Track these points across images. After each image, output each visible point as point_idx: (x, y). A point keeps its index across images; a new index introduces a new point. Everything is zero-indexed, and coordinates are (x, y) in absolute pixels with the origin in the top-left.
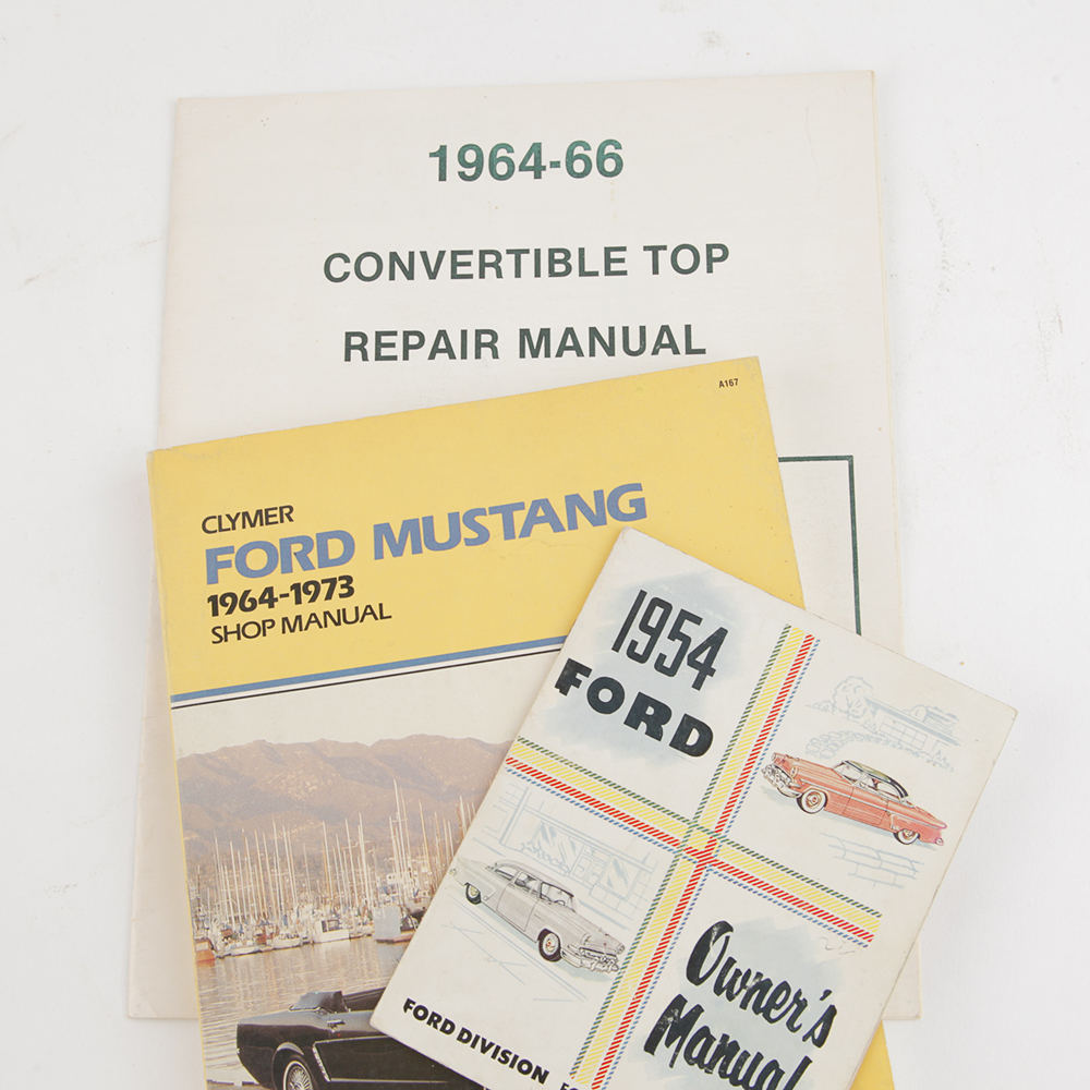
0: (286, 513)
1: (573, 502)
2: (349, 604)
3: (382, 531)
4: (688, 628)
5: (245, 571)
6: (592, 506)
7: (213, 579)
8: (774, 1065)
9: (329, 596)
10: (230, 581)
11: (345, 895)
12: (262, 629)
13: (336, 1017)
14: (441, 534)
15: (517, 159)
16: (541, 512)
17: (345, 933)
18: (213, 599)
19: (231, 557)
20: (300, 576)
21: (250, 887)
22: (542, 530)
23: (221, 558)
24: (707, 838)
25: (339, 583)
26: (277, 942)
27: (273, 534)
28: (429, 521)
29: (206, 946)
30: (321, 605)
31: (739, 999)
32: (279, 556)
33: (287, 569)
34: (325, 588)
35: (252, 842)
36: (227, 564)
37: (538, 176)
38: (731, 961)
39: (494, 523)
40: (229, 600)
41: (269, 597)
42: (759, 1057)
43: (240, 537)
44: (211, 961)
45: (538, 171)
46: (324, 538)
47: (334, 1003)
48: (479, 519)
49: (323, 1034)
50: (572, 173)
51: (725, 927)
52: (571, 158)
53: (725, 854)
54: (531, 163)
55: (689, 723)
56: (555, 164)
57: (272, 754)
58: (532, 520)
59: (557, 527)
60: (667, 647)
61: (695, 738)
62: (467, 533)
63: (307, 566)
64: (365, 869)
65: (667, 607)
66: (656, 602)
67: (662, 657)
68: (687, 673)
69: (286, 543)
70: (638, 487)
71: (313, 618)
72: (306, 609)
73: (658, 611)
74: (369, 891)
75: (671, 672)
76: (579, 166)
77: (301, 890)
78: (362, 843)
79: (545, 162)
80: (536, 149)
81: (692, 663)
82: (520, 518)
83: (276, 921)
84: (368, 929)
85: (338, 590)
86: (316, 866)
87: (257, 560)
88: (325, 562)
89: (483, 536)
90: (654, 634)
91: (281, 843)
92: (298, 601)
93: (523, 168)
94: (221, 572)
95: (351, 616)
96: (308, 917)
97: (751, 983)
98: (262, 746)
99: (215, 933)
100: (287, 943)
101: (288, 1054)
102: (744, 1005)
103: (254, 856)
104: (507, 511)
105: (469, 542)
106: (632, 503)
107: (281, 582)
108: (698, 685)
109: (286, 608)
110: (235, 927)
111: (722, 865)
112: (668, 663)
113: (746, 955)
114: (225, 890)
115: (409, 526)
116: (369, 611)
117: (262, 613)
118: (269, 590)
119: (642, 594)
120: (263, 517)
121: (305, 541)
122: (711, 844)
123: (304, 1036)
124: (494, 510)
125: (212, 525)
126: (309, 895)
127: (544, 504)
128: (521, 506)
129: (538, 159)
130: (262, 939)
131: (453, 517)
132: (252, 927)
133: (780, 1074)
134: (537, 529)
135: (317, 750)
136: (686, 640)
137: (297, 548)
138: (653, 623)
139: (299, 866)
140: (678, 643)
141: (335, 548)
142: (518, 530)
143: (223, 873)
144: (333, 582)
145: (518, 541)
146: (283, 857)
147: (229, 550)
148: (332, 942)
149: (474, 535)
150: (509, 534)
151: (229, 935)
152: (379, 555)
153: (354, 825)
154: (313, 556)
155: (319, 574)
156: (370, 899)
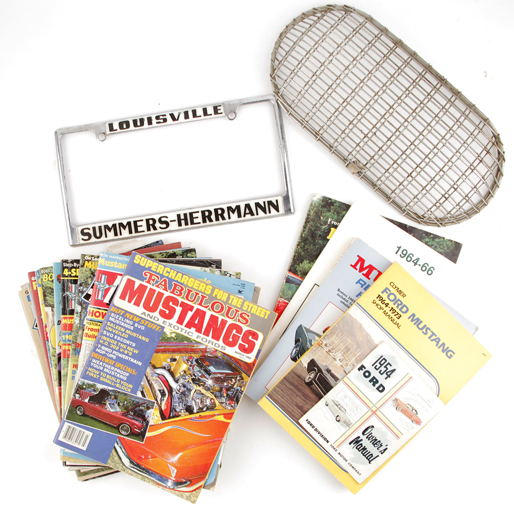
0: (404, 296)
1: (443, 344)
2: (396, 320)
3: (414, 315)
4: (388, 366)
5: (388, 297)
6: (445, 348)
7: (383, 292)
8: (372, 454)
9: (395, 315)
10: (385, 296)
11: (347, 359)
12: (381, 308)
13: (327, 373)
14: (421, 326)
15: (413, 259)
16: (437, 340)
17: (341, 364)
18: (379, 295)
19: (389, 293)
20: (395, 307)
21: (336, 342)
22: (434, 343)
23: (387, 291)
24: (376, 409)
25: (399, 315)
26: (331, 354)
27: (399, 296)
28: (421, 322)
29: (321, 343)
30: (392, 315)
31: (370, 441)
32: (396, 301)
33: (394, 304)
34: (396, 313)
35: (344, 336)
36: (387, 293)
37: (415, 265)
38: (371, 433)
39: (429, 333)
40: (381, 298)
41: (387, 305)
42: (370, 452)
43: (394, 291)
44: (319, 345)
45: (416, 264)
46: (405, 306)
47: (329, 371)
48: (428, 330)
49: (322, 373)
50: (422, 269)
51: (373, 427)
52: (423, 266)
53: (378, 413)
54: (415, 262)
55: (381, 385)
56: (419, 265)
57: (361, 328)
58: (435, 340)
59: (437, 345)
60: (383, 369)
61: (381, 389)
62: (424, 330)
63: (397, 307)
64: (354, 359)
65: (386, 361)
66: (384, 359)
67: (381, 371)
68: (385, 375)
69: (399, 300)
70: (454, 353)
71: (389, 316)
72: (390, 313)
73: (384, 361)
74: (351, 362)
75: (382, 374)
76: (424, 268)
77: (342, 351)
78: (358, 355)
79: (418, 263)
80: (418, 259)
81: (387, 374)
82: (434, 337)
83: (334, 351)
84: (345, 367)
85: (397, 316)
86: (348, 350)
87: (392, 297)
88: (400, 310)
89: (426, 334)
90: (381, 365)
91: (347, 341)
92: (390, 311)
93: (413, 262)
94: (385, 293)
95: (394, 322)
96: (339, 356)
97: (373, 439)
98: (361, 325)
99: (324, 342)
100: (332, 356)
101: (315, 370)
102: (371, 442)
103: (342, 338)
104: (433, 334)
105: (423, 332)
106: (451, 355)
107: (391, 305)
108: (386, 379)
109: (387, 309)
110: (328, 345)
111: (377, 415)
112: (382, 372)
113: (375, 433)
114: (333, 338)
115: (418, 319)
116: (398, 324)
117: (383, 306)
118: (388, 304)
119: (382, 356)
120: (400, 292)
121: (402, 303)
122: (376, 411)
123: (320, 370)
124: (432, 332)
125: (392, 284)
126: (343, 353)
127: (439, 340)
128: (436, 336)
129: (417, 262)
130: (330, 351)
131: (425, 326)
132: (330, 348)
133: (372, 456)
134: (434, 342)
135: (367, 335)
136: (387, 369)
137: (399, 303)
138: (382, 363)
139: (346, 348)
140: (385, 369)
141: (404, 309)
142: (432, 339)
143: (335, 336)
144: (398, 314)
145: (429, 340)
146: (345, 343)
147: (390, 291)
148: (338, 363)
149: (425, 332)
150: (429, 338)
151: (326, 345)
152: (409, 318)
153: (360, 351)
154: (400, 307)
155: (398, 310)
156: (350, 363)
